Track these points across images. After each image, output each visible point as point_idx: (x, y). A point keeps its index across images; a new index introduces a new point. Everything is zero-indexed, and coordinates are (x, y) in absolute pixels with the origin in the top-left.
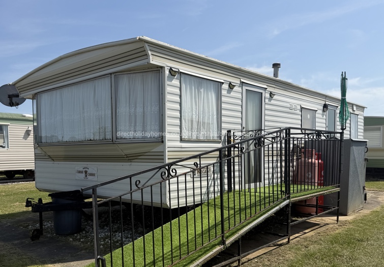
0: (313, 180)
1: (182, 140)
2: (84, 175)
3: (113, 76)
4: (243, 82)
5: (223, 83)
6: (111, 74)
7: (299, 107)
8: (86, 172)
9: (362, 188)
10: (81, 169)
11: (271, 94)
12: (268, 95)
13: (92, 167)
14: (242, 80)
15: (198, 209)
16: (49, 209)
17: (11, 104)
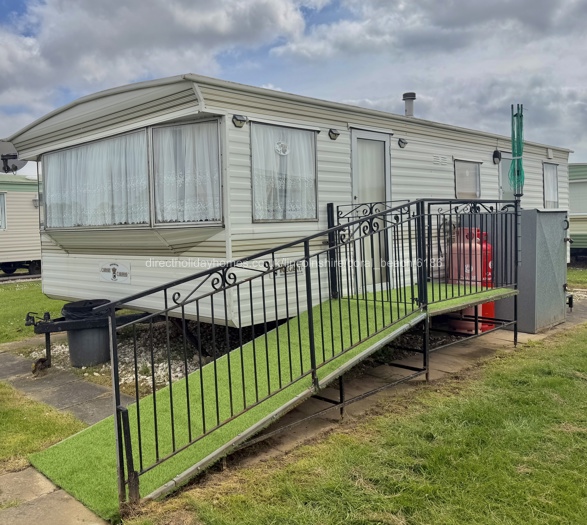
0: (474, 278)
1: (254, 222)
2: (111, 274)
3: (150, 130)
4: (352, 128)
5: (319, 132)
6: (147, 127)
7: (450, 160)
8: (114, 270)
9: (561, 288)
10: (108, 267)
11: (401, 143)
12: (395, 145)
13: (124, 262)
14: (351, 125)
15: (282, 328)
16: (60, 329)
17: (7, 169)
